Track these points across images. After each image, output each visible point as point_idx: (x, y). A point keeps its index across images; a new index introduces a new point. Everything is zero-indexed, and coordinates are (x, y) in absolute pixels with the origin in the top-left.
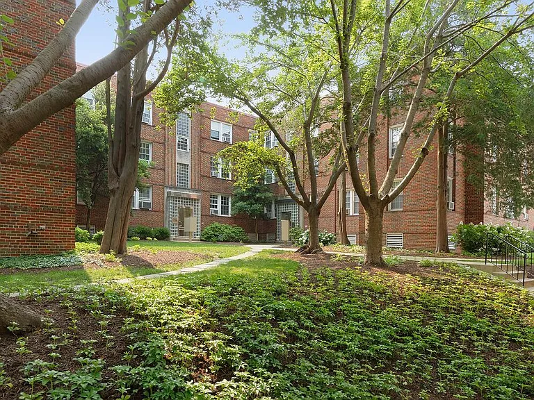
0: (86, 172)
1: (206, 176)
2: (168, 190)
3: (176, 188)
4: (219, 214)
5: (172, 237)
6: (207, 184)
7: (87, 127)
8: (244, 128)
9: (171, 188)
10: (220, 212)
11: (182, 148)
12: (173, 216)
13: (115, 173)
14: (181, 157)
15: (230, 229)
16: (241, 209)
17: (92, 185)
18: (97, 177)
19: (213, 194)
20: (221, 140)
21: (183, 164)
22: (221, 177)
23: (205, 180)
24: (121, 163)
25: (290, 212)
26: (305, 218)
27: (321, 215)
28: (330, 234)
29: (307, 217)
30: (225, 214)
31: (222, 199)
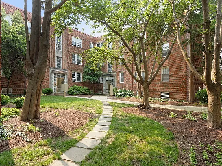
0: (7, 60)
1: (70, 63)
2: (52, 70)
3: (55, 69)
4: (76, 81)
5: (54, 92)
6: (70, 67)
7: (8, 35)
8: (87, 41)
9: (53, 68)
10: (76, 80)
11: (58, 49)
12: (54, 82)
13: (31, 63)
14: (57, 53)
15: (82, 89)
16: (88, 79)
17: (10, 67)
18: (13, 63)
19: (73, 71)
20: (77, 46)
21: (58, 57)
22: (77, 64)
23: (70, 65)
24: (36, 56)
25: (110, 80)
26: (117, 83)
27: (125, 82)
28: (131, 91)
29: (118, 83)
30: (79, 81)
31: (77, 74)
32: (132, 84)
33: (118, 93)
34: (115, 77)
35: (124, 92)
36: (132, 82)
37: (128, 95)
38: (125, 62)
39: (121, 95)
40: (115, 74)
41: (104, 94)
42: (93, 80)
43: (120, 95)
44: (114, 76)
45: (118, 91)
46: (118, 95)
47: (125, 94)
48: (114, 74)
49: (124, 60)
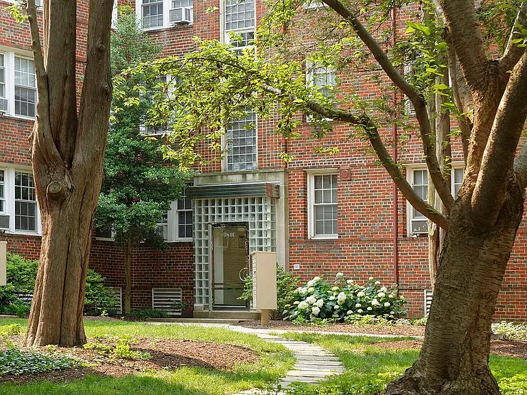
4: (12, 228)
10: (12, 222)
22: (13, 115)
25: (245, 224)
26: (291, 242)
27: (348, 235)
28: (384, 288)
29: (297, 240)
30: (25, 228)
31: (17, 182)
32: (391, 245)
33: (302, 305)
34: (274, 200)
35: (342, 297)
36: (392, 236)
37: (370, 313)
38: (377, 134)
39: (326, 313)
40: (279, 180)
41: (205, 316)
42: (135, 220)
43: (316, 310)
44: (272, 193)
45: (303, 290)
46: (306, 315)
47: (347, 306)
48: (271, 180)
49: (370, 125)
